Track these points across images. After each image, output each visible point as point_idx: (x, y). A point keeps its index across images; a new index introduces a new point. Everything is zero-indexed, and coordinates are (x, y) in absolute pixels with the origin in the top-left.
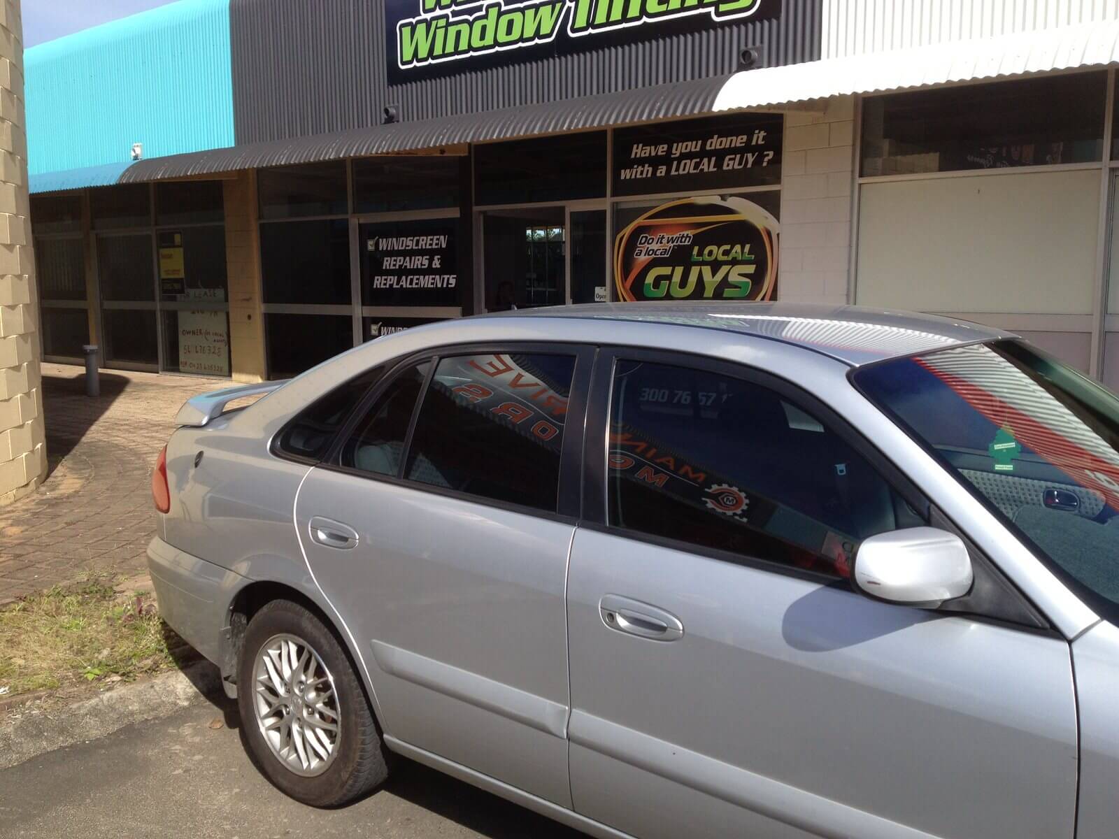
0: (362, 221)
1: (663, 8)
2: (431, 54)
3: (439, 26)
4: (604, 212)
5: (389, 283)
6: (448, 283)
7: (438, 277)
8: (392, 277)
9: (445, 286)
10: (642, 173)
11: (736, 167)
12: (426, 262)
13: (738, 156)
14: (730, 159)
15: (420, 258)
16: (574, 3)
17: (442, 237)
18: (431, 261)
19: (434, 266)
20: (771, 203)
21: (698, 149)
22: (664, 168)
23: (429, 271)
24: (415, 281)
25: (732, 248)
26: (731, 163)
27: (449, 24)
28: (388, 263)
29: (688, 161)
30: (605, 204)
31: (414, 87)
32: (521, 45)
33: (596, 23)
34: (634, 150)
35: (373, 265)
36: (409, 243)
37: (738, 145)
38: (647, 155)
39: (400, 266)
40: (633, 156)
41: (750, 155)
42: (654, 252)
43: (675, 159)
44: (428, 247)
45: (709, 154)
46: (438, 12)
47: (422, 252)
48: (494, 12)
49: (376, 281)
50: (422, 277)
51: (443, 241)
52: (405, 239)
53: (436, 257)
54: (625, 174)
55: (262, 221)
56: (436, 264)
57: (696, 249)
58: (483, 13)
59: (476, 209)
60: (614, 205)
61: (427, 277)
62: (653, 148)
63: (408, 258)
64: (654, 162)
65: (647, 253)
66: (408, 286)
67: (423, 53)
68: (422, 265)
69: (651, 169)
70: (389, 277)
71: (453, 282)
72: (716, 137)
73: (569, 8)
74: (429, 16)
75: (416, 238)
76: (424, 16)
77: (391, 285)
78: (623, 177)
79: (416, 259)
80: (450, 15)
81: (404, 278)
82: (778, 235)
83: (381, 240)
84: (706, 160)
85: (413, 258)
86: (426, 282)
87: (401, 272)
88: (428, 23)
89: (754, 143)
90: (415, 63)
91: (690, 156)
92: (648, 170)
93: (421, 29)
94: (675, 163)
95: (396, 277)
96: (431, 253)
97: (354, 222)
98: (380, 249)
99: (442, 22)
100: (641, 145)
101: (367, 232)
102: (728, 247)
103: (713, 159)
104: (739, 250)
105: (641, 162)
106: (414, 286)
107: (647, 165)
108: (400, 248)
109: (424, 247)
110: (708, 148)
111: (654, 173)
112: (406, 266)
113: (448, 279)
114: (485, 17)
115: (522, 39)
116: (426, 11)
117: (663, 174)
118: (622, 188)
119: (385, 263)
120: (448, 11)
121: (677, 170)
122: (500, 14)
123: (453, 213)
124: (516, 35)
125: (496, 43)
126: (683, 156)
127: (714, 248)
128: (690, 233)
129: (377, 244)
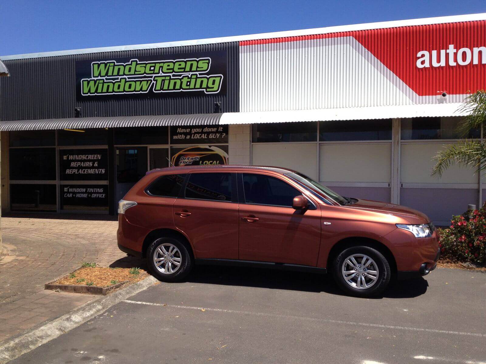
0: (61, 149)
1: (188, 87)
2: (96, 91)
3: (100, 82)
4: (168, 149)
5: (73, 172)
6: (101, 172)
7: (96, 170)
8: (75, 170)
9: (100, 173)
10: (181, 137)
11: (213, 137)
12: (91, 164)
13: (214, 134)
14: (211, 135)
15: (89, 163)
16: (155, 82)
17: (99, 155)
18: (93, 164)
19: (95, 166)
20: (226, 149)
21: (201, 131)
22: (189, 136)
23: (93, 167)
24: (86, 171)
25: (213, 162)
26: (212, 136)
27: (104, 82)
28: (73, 164)
29: (197, 135)
30: (168, 146)
31: (88, 104)
32: (134, 92)
33: (164, 89)
34: (178, 130)
35: (66, 165)
36: (84, 157)
37: (214, 131)
38: (183, 132)
39: (79, 166)
40: (178, 132)
41: (218, 134)
42: (186, 162)
43: (193, 134)
44: (92, 159)
45: (205, 133)
46: (99, 78)
47: (90, 161)
48: (123, 81)
49: (67, 171)
50: (89, 170)
51: (99, 157)
52: (81, 156)
53: (96, 163)
54: (175, 137)
55: (10, 148)
56: (96, 164)
57: (201, 162)
58: (119, 80)
59: (115, 146)
60: (171, 147)
61: (91, 170)
62: (185, 130)
63: (83, 163)
64: (186, 134)
65: (184, 162)
66: (83, 173)
67: (93, 90)
68: (89, 165)
69: (184, 136)
70: (73, 170)
71: (103, 171)
72: (206, 128)
73: (153, 83)
74: (95, 79)
75: (86, 155)
76: (93, 78)
77: (74, 173)
78: (174, 138)
79: (87, 164)
80: (105, 80)
81: (81, 170)
82: (228, 158)
83: (70, 156)
84: (203, 135)
85: (85, 163)
86: (91, 171)
87: (79, 168)
88: (95, 82)
89: (219, 130)
90: (89, 94)
91: (198, 133)
92: (183, 137)
93: (92, 83)
94: (193, 135)
95: (77, 170)
96: (93, 161)
97: (58, 148)
98: (70, 159)
99: (102, 81)
100: (180, 129)
101: (63, 153)
102: (212, 161)
103: (206, 135)
104: (215, 163)
105: (181, 134)
106: (85, 173)
107: (183, 135)
108: (79, 159)
109: (90, 159)
110: (204, 131)
111: (185, 137)
112: (82, 166)
113: (101, 170)
114: (120, 82)
115: (135, 91)
116: (94, 77)
117: (189, 138)
118: (174, 142)
119: (72, 164)
120: (104, 78)
121: (194, 137)
122: (126, 82)
123: (106, 147)
124: (132, 89)
125: (124, 91)
126: (195, 133)
127: (207, 162)
128: (199, 157)
129: (68, 157)
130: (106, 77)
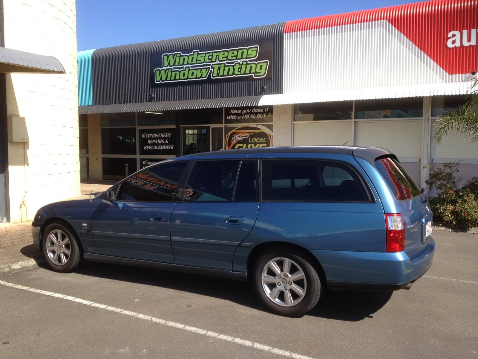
0: (140, 128)
1: (239, 73)
2: (166, 79)
3: (169, 71)
4: (223, 128)
5: (149, 148)
6: (171, 148)
7: (167, 146)
8: (151, 146)
9: (170, 149)
10: (234, 117)
11: (261, 117)
12: (163, 142)
13: (261, 114)
14: (259, 115)
15: (161, 140)
16: (213, 69)
17: (169, 134)
18: (165, 141)
19: (166, 143)
20: (270, 127)
21: (250, 112)
22: (240, 116)
23: (164, 144)
24: (159, 147)
25: (260, 139)
26: (259, 116)
27: (172, 71)
28: (149, 142)
29: (247, 115)
30: (223, 126)
31: (160, 89)
32: (196, 79)
33: (220, 75)
34: (231, 111)
35: (144, 142)
36: (157, 135)
37: (261, 111)
38: (235, 113)
39: (154, 143)
40: (231, 113)
41: (264, 114)
42: (238, 140)
43: (243, 114)
44: (164, 137)
45: (253, 113)
46: (169, 67)
47: (162, 138)
48: (187, 69)
49: (145, 147)
50: (162, 146)
51: (169, 135)
52: (156, 134)
53: (167, 140)
54: (229, 118)
55: (102, 128)
56: (167, 142)
57: (250, 139)
58: (184, 69)
59: (181, 126)
60: (225, 126)
61: (163, 146)
62: (237, 111)
63: (157, 140)
64: (237, 115)
65: (235, 140)
66: (157, 149)
67: (164, 79)
68: (161, 142)
69: (236, 116)
70: (150, 146)
71: (172, 148)
72: (255, 109)
73: (211, 70)
74: (166, 68)
75: (160, 134)
76: (164, 68)
77: (150, 149)
78: (228, 118)
79: (160, 141)
80: (173, 69)
81: (155, 146)
82: (273, 136)
83: (147, 134)
84: (252, 115)
85: (159, 140)
86: (163, 148)
87: (154, 144)
88: (165, 71)
89: (265, 111)
90: (161, 82)
91: (248, 113)
92: (235, 117)
93: (163, 72)
94: (243, 115)
95: (152, 146)
96: (165, 139)
97: (138, 128)
98: (147, 137)
99: (170, 70)
100: (233, 110)
101: (142, 131)
102: (259, 139)
103: (254, 115)
105: (233, 114)
106: (159, 149)
107: (235, 115)
108: (154, 137)
109: (162, 137)
110: (253, 112)
111: (237, 118)
112: (156, 143)
113: (171, 147)
114: (185, 70)
115: (196, 78)
116: (165, 67)
117: (240, 118)
118: (228, 121)
119: (148, 142)
120: (172, 67)
121: (244, 117)
122: (189, 70)
123: (174, 127)
124: (195, 76)
125: (188, 78)
126: (246, 114)
127: (255, 139)
128: (248, 135)
129: (146, 136)
130: (174, 66)
